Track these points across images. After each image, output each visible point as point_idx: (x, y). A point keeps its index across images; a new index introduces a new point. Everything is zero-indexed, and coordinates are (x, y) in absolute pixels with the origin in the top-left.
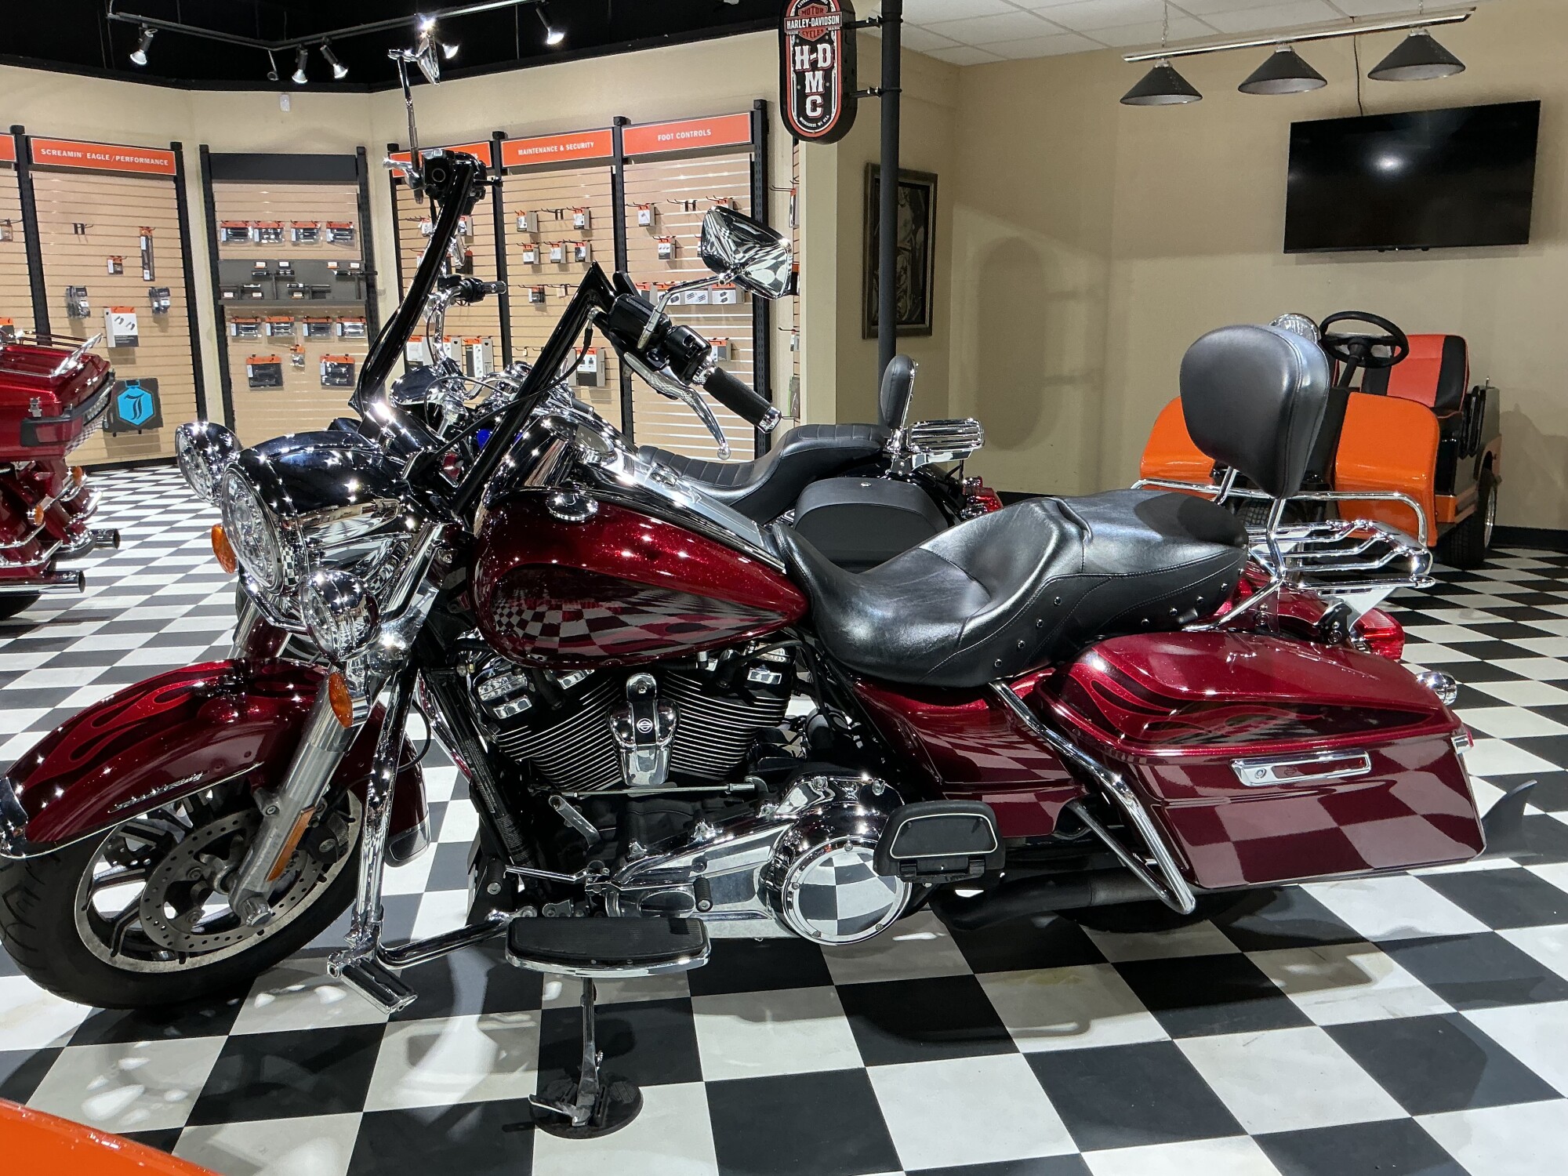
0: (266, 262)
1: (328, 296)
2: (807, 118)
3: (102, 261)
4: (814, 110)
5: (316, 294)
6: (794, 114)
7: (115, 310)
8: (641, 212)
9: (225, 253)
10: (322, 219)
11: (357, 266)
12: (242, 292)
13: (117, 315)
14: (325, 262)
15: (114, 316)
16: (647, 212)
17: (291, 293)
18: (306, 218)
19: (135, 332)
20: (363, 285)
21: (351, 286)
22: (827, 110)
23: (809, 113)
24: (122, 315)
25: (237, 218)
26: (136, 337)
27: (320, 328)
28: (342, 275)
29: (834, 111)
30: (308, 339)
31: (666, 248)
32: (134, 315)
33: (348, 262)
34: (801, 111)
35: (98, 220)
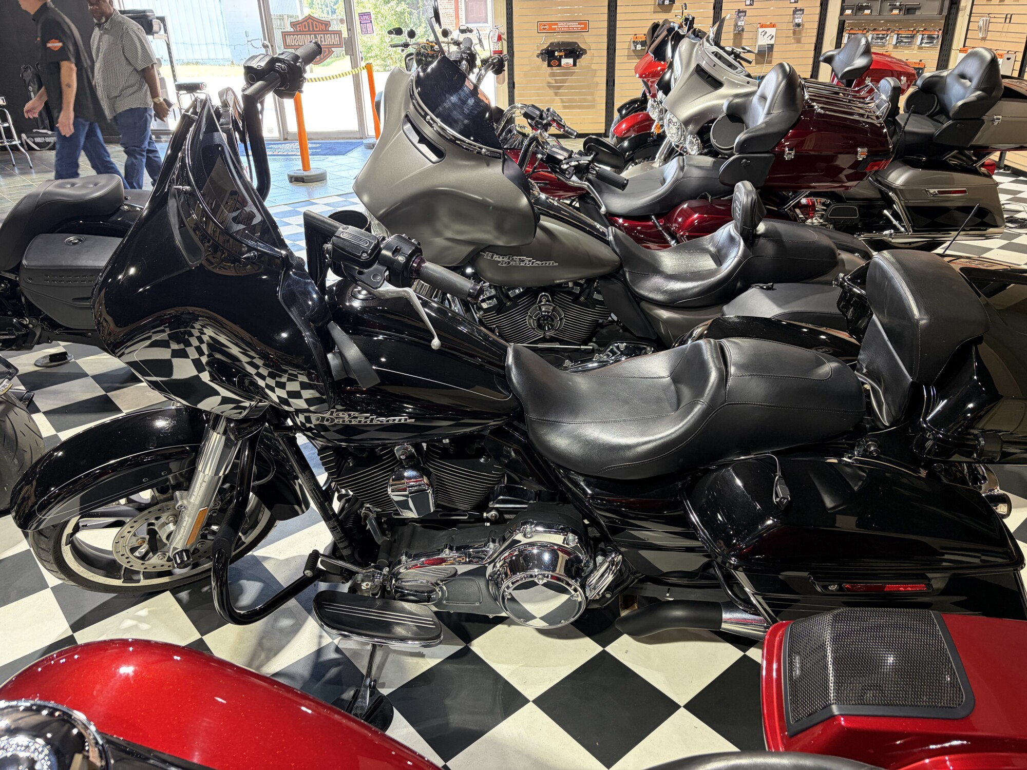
1: (918, 13)
5: (909, 11)
7: (762, 27)
12: (858, 9)
13: (763, 29)
15: (761, 30)
17: (891, 10)
19: (772, 42)
24: (766, 29)
26: (772, 45)
32: (774, 29)
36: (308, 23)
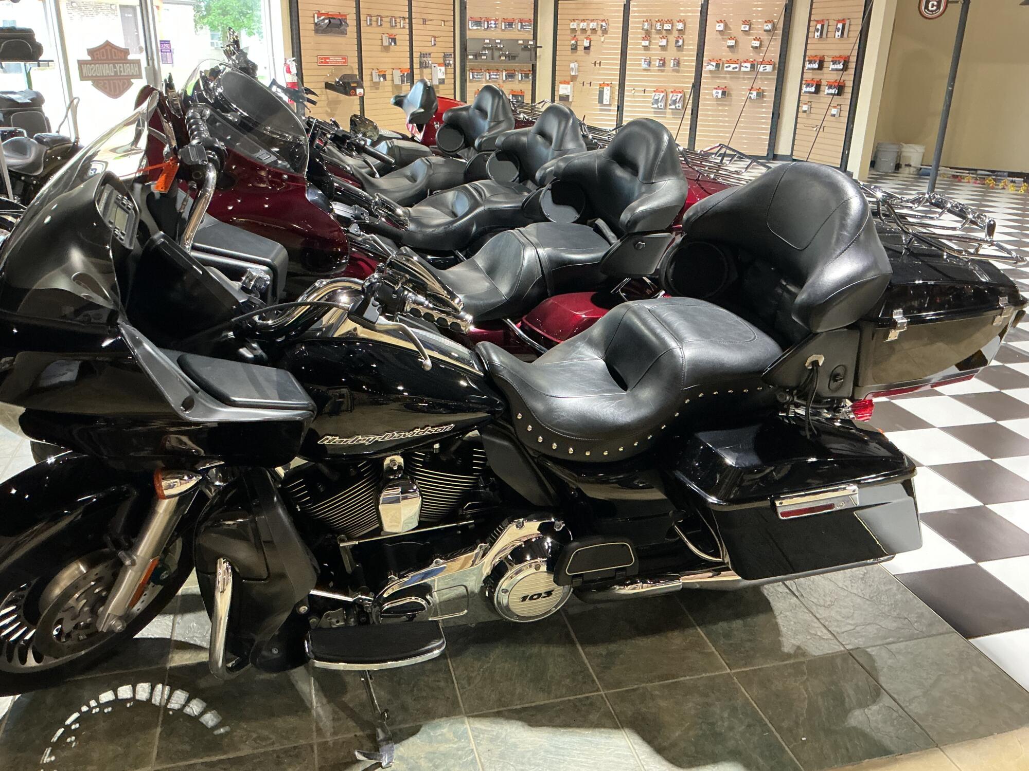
0: (490, 40)
1: (517, 59)
2: (928, 10)
3: (429, 38)
4: (932, 7)
5: (512, 57)
6: (923, 8)
8: (718, 24)
9: (469, 34)
10: (517, 17)
11: (531, 43)
12: (477, 56)
14: (518, 40)
15: (439, 68)
16: (722, 25)
17: (500, 57)
18: (510, 16)
19: (444, 77)
20: (533, 53)
21: (527, 53)
22: (938, 7)
23: (930, 8)
25: (477, 15)
27: (511, 76)
28: (526, 48)
29: (942, 8)
30: (504, 81)
31: (732, 43)
33: (528, 41)
34: (927, 7)
35: (430, 17)
36: (106, 50)
